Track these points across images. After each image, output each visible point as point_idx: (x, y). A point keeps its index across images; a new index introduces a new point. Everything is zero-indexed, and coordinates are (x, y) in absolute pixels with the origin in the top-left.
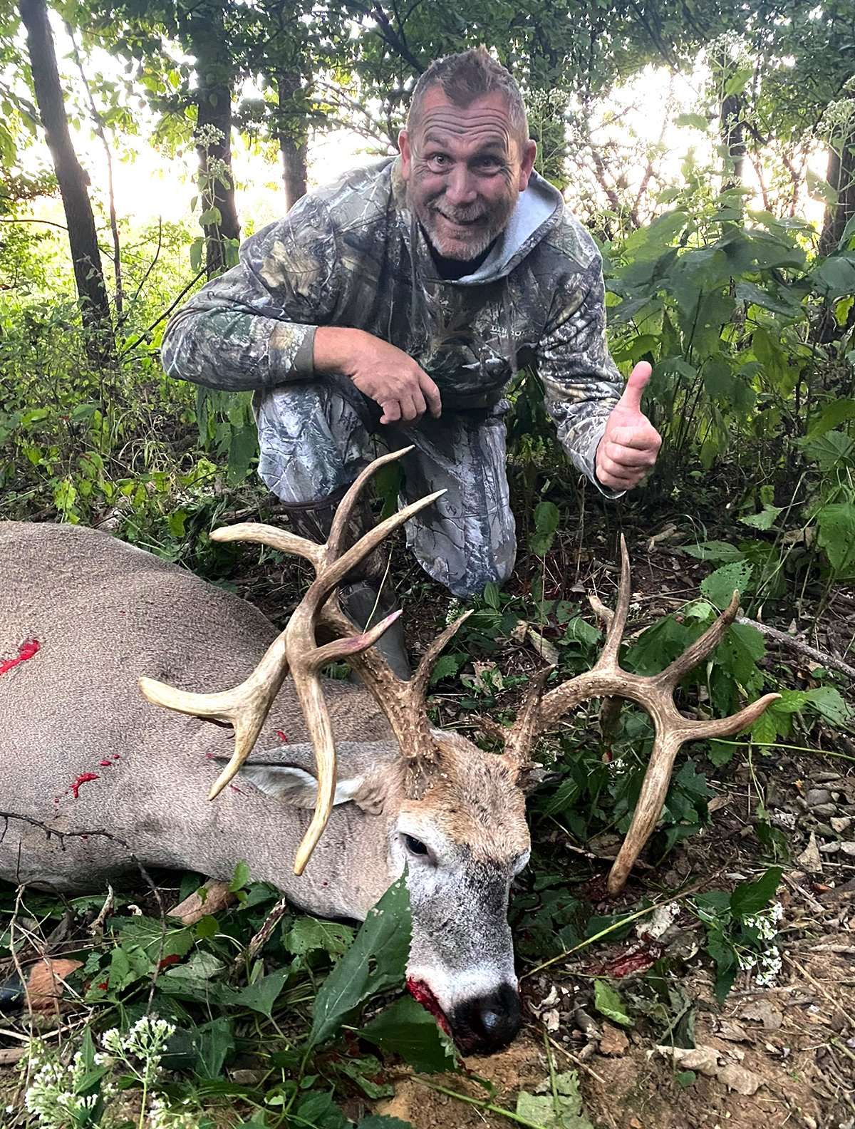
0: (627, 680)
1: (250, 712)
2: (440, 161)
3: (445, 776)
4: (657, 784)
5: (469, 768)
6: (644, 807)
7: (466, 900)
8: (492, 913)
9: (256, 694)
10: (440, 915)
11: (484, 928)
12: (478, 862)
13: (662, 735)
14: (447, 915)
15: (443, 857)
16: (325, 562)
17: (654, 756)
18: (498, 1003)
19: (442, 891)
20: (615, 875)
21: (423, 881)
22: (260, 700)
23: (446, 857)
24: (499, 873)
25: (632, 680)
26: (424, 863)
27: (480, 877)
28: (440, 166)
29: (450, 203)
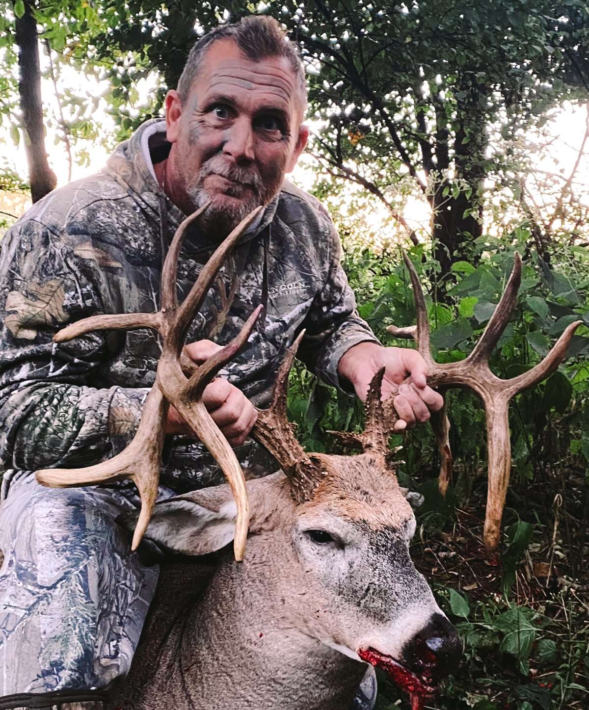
0: (446, 369)
1: (145, 464)
3: (326, 473)
4: (500, 441)
5: (342, 464)
6: (494, 464)
7: (378, 564)
8: (403, 566)
9: (146, 447)
10: (360, 584)
11: (401, 578)
12: (377, 531)
13: (491, 401)
14: (367, 582)
15: (346, 536)
16: (166, 324)
17: (490, 420)
18: (435, 629)
19: (355, 565)
20: (489, 531)
21: (336, 564)
22: (151, 451)
23: (350, 534)
24: (397, 535)
25: (450, 368)
26: (332, 548)
27: (383, 542)
28: (220, 120)
29: (227, 161)
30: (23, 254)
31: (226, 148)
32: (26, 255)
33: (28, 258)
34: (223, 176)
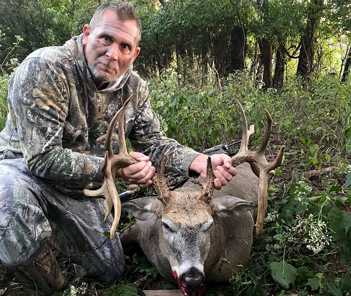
1: (107, 193)
2: (106, 39)
3: (172, 202)
4: (261, 191)
6: (259, 200)
7: (182, 241)
9: (106, 187)
10: (175, 247)
13: (261, 172)
14: (177, 247)
19: (175, 240)
21: (171, 237)
25: (250, 154)
26: (169, 231)
28: (106, 42)
29: (107, 59)
30: (37, 72)
31: (107, 54)
32: (38, 73)
33: (39, 74)
34: (105, 65)
